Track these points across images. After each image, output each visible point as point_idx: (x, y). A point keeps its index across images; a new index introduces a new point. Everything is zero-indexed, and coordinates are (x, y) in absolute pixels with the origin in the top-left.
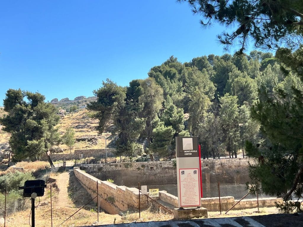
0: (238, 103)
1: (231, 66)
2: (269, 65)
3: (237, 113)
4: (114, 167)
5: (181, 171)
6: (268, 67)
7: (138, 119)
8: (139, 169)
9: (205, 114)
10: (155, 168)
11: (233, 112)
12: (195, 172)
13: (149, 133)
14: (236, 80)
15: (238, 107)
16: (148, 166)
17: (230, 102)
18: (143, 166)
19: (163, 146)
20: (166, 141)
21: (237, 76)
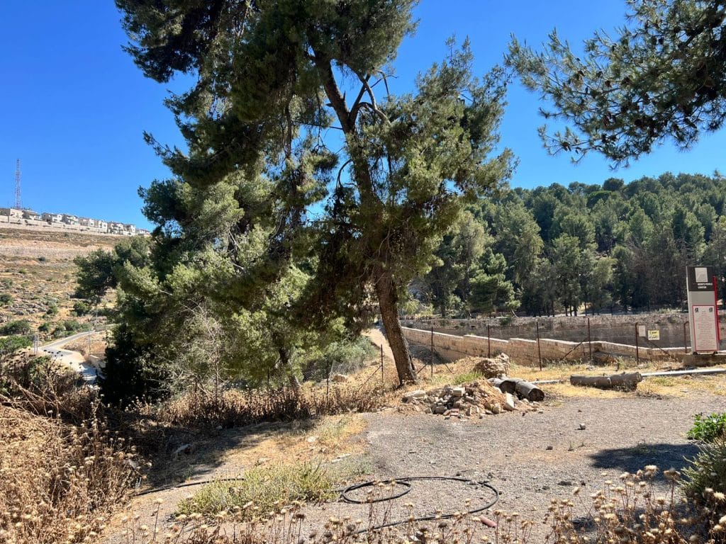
0: (580, 245)
1: (555, 201)
2: (601, 200)
3: (579, 258)
4: (426, 324)
5: (695, 307)
6: (599, 202)
7: (456, 265)
8: (457, 327)
9: (537, 260)
10: (477, 327)
11: (574, 257)
12: (711, 310)
13: (465, 284)
14: (565, 218)
15: (580, 251)
16: (468, 324)
17: (569, 245)
18: (462, 324)
19: (486, 299)
20: (490, 293)
21: (566, 214)
